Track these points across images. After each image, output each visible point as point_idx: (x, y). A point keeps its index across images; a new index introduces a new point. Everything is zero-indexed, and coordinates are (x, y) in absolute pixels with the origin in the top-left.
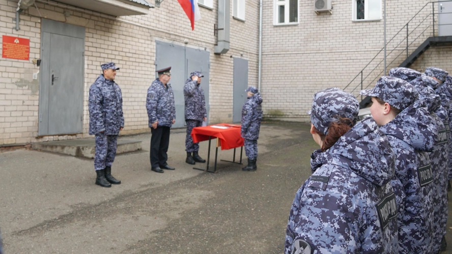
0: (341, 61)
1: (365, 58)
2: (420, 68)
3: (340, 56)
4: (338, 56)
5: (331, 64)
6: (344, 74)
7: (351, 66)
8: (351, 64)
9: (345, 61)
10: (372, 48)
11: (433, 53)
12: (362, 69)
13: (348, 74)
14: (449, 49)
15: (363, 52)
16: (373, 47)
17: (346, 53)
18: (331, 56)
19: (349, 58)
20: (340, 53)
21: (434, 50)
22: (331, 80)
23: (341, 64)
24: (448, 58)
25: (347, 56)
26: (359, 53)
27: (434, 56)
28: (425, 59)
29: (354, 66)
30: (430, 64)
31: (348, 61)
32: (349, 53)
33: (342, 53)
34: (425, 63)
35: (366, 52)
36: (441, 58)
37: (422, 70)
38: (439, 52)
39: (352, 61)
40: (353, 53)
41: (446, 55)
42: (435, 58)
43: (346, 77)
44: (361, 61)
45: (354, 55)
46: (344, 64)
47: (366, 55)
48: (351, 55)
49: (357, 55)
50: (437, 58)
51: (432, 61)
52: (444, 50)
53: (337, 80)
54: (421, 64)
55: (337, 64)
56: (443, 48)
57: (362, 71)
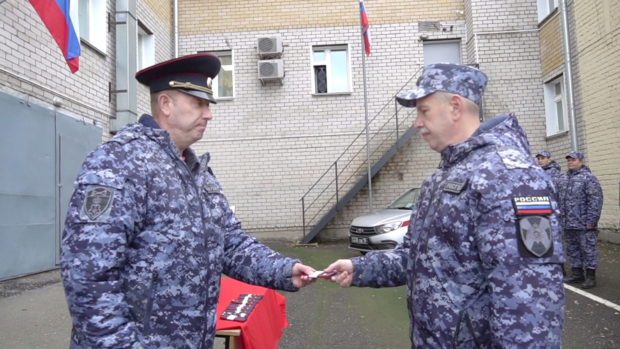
0: (298, 150)
1: (332, 145)
2: (406, 157)
3: (297, 143)
4: (294, 143)
5: (284, 155)
6: (303, 169)
7: (314, 157)
8: (312, 153)
9: (304, 150)
10: (341, 132)
13: (309, 168)
15: (330, 138)
17: (306, 139)
18: (284, 144)
19: (309, 146)
20: (297, 139)
22: (284, 177)
23: (299, 154)
25: (307, 142)
26: (324, 138)
28: (412, 145)
29: (317, 157)
30: (419, 152)
31: (308, 150)
32: (309, 138)
33: (300, 139)
34: (412, 151)
35: (333, 137)
37: (410, 159)
39: (314, 149)
40: (316, 138)
43: (306, 172)
44: (327, 149)
45: (316, 142)
46: (303, 154)
47: (333, 141)
48: (312, 142)
49: (320, 142)
51: (421, 148)
53: (293, 177)
54: (407, 152)
55: (293, 154)
57: (336, 163)
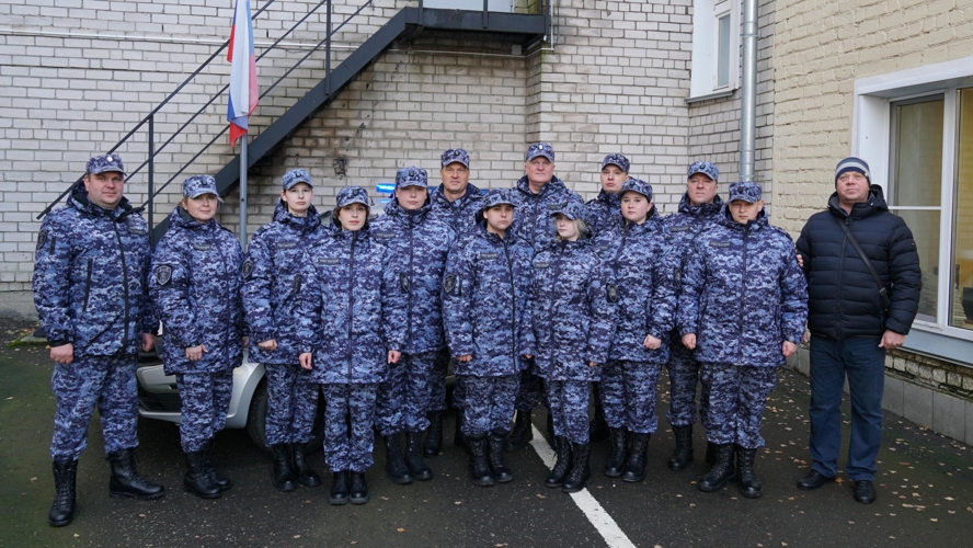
0: (62, 73)
1: (161, 67)
2: (359, 118)
3: (59, 52)
4: (49, 52)
5: (18, 82)
6: (74, 125)
7: (106, 96)
8: (102, 85)
9: (81, 73)
10: (189, 34)
11: (402, 68)
12: (148, 109)
13: (92, 126)
14: (451, 61)
15: (155, 46)
16: (195, 30)
17: (86, 43)
18: (21, 50)
19: (95, 64)
20: (59, 42)
21: (406, 59)
22: (16, 144)
23: (64, 83)
24: (448, 89)
25: (88, 53)
26: (138, 45)
27: (404, 78)
28: (376, 86)
29: (116, 96)
30: (392, 106)
31: (90, 74)
32: (96, 43)
33: (68, 42)
34: (375, 102)
35: (165, 47)
36: (426, 88)
37: (366, 123)
38: (421, 66)
39: (108, 75)
40: (114, 45)
41: (444, 79)
42: (406, 87)
43: (81, 136)
44: (145, 76)
45: (117, 55)
46: (74, 84)
47: (165, 57)
48: (104, 54)
49: (128, 55)
50: (416, 87)
51: (398, 96)
52: (436, 61)
53: (44, 145)
54: (362, 105)
55: (46, 83)
56: (433, 55)
57: (150, 117)
